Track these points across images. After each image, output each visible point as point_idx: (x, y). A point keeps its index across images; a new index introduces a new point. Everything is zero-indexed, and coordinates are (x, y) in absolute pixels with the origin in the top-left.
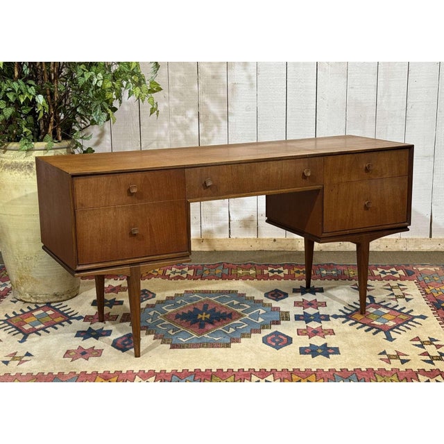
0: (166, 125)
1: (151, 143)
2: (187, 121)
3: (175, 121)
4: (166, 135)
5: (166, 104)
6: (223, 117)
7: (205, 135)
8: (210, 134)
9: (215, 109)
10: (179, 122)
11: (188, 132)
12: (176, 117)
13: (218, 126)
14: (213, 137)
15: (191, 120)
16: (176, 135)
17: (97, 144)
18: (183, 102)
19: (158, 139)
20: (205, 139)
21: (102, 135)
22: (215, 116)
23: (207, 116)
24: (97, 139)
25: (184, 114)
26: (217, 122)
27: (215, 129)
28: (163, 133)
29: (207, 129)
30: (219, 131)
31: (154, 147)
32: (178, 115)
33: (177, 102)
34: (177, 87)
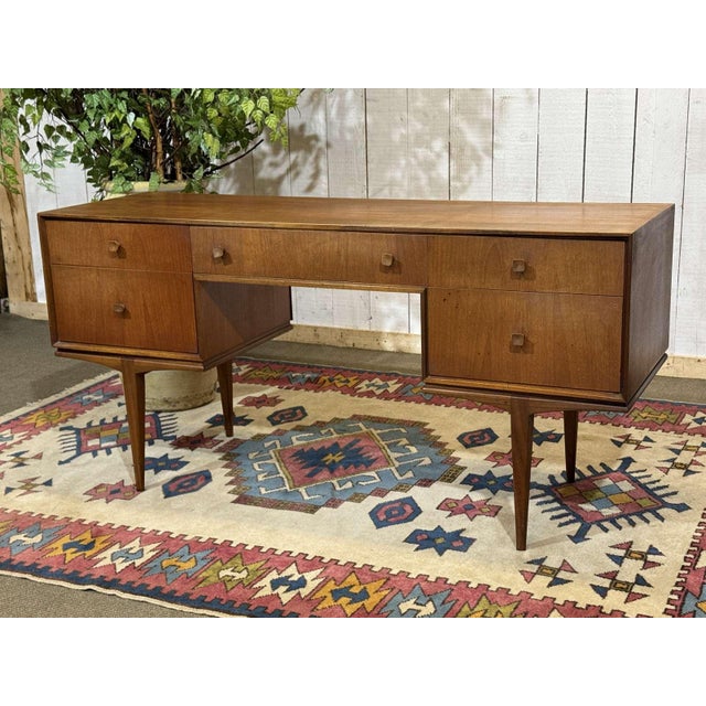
0: (403, 162)
1: (381, 190)
2: (432, 156)
3: (416, 157)
4: (403, 177)
5: (404, 131)
6: (485, 151)
7: (458, 178)
8: (466, 177)
9: (473, 137)
10: (421, 158)
11: (434, 174)
12: (417, 150)
13: (478, 165)
14: (470, 182)
15: (439, 156)
16: (416, 178)
17: (310, 188)
18: (427, 128)
19: (392, 184)
20: (458, 184)
21: (316, 176)
22: (474, 149)
23: (462, 150)
24: (309, 181)
25: (429, 147)
26: (477, 159)
27: (474, 170)
28: (398, 175)
29: (462, 168)
30: (479, 173)
31: (385, 195)
32: (420, 147)
33: (419, 126)
34: (419, 104)
